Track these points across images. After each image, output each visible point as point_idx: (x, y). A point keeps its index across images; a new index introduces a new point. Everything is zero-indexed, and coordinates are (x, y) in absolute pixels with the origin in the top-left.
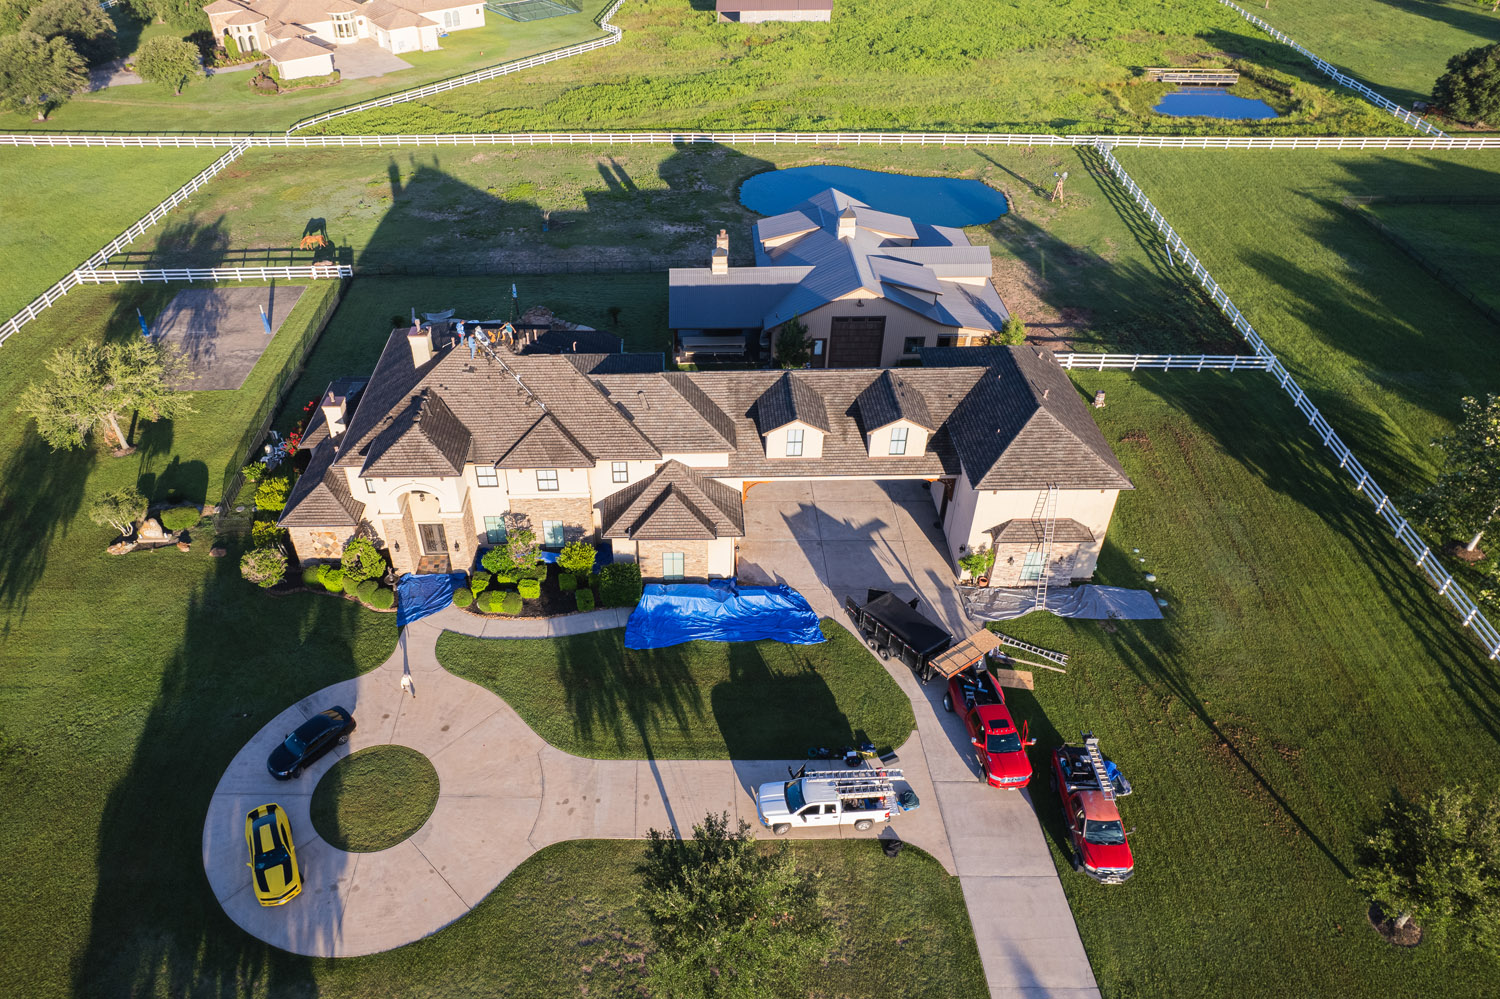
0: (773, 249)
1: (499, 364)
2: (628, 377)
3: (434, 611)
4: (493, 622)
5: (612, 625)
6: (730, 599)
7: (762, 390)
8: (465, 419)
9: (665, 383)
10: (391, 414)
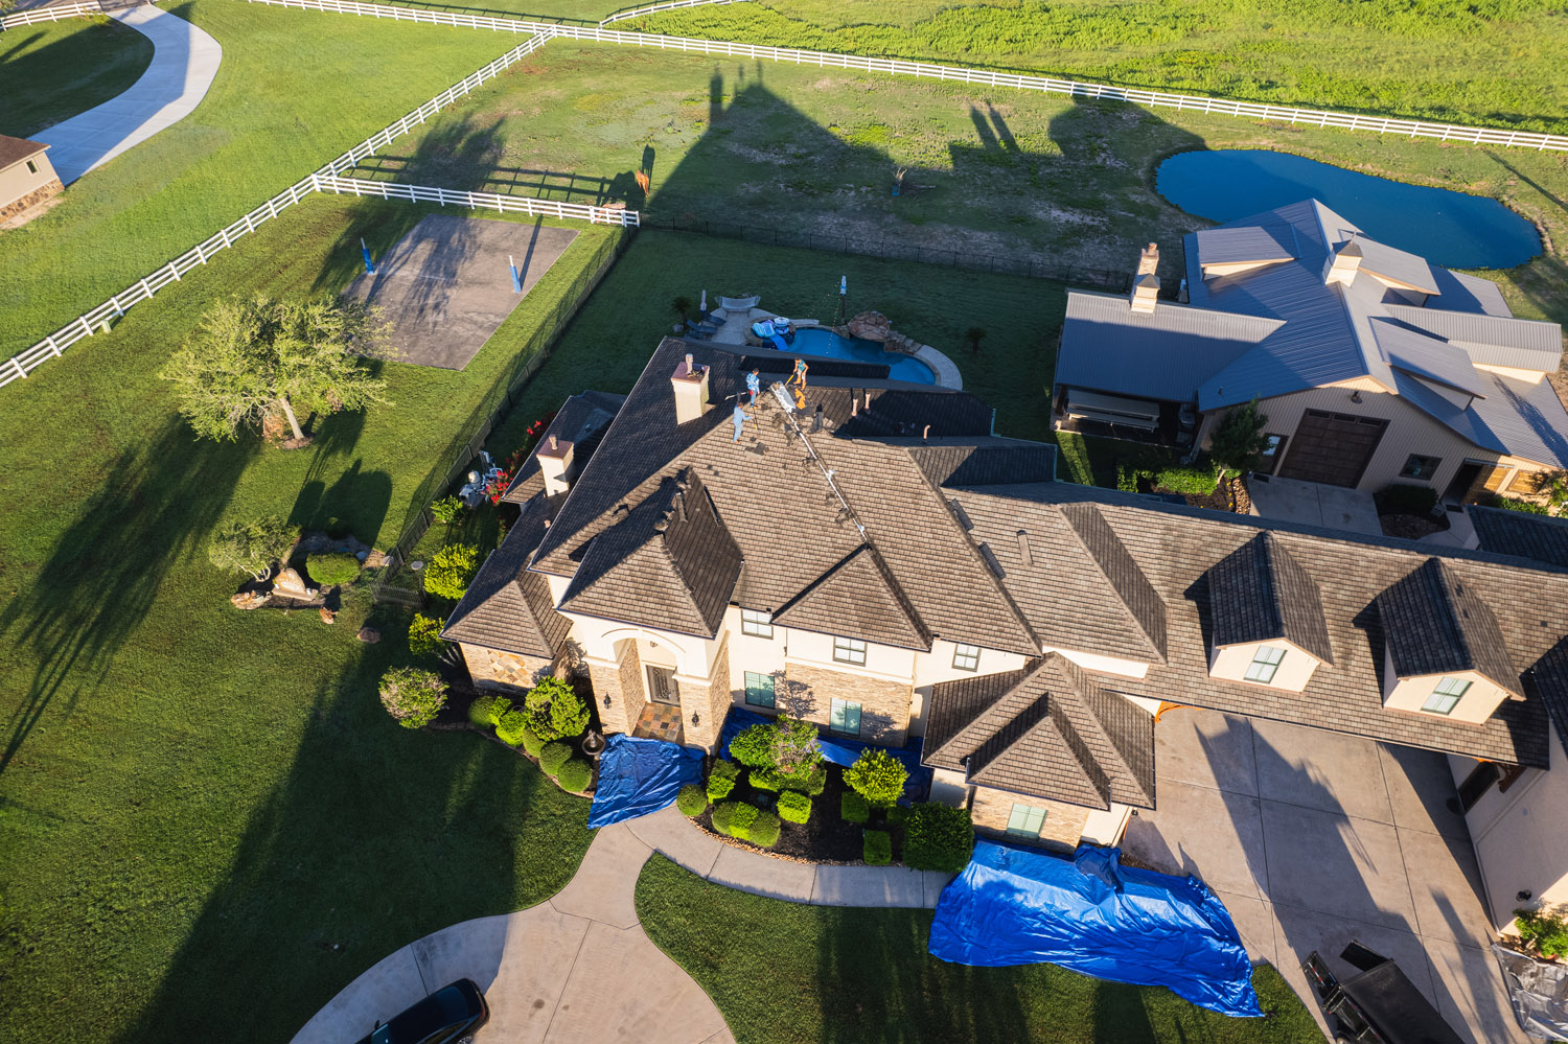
0: (1217, 278)
1: (803, 446)
2: (1005, 504)
3: (647, 811)
4: (732, 852)
5: (912, 901)
6: (1108, 901)
7: (1217, 555)
8: (737, 531)
9: (1064, 523)
10: (626, 500)
